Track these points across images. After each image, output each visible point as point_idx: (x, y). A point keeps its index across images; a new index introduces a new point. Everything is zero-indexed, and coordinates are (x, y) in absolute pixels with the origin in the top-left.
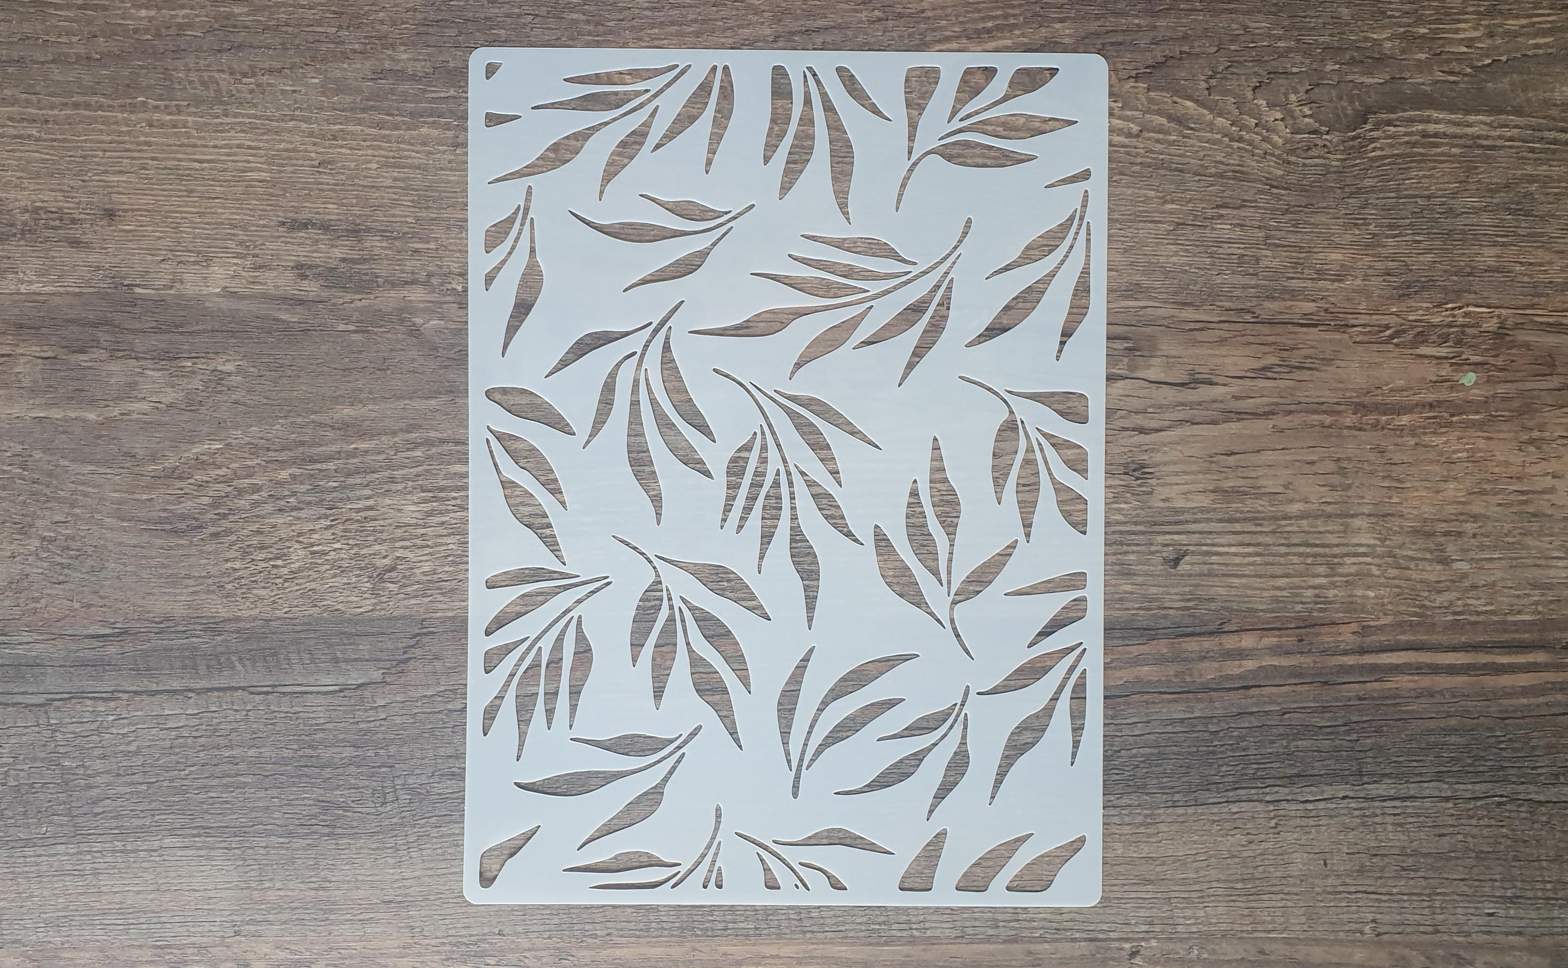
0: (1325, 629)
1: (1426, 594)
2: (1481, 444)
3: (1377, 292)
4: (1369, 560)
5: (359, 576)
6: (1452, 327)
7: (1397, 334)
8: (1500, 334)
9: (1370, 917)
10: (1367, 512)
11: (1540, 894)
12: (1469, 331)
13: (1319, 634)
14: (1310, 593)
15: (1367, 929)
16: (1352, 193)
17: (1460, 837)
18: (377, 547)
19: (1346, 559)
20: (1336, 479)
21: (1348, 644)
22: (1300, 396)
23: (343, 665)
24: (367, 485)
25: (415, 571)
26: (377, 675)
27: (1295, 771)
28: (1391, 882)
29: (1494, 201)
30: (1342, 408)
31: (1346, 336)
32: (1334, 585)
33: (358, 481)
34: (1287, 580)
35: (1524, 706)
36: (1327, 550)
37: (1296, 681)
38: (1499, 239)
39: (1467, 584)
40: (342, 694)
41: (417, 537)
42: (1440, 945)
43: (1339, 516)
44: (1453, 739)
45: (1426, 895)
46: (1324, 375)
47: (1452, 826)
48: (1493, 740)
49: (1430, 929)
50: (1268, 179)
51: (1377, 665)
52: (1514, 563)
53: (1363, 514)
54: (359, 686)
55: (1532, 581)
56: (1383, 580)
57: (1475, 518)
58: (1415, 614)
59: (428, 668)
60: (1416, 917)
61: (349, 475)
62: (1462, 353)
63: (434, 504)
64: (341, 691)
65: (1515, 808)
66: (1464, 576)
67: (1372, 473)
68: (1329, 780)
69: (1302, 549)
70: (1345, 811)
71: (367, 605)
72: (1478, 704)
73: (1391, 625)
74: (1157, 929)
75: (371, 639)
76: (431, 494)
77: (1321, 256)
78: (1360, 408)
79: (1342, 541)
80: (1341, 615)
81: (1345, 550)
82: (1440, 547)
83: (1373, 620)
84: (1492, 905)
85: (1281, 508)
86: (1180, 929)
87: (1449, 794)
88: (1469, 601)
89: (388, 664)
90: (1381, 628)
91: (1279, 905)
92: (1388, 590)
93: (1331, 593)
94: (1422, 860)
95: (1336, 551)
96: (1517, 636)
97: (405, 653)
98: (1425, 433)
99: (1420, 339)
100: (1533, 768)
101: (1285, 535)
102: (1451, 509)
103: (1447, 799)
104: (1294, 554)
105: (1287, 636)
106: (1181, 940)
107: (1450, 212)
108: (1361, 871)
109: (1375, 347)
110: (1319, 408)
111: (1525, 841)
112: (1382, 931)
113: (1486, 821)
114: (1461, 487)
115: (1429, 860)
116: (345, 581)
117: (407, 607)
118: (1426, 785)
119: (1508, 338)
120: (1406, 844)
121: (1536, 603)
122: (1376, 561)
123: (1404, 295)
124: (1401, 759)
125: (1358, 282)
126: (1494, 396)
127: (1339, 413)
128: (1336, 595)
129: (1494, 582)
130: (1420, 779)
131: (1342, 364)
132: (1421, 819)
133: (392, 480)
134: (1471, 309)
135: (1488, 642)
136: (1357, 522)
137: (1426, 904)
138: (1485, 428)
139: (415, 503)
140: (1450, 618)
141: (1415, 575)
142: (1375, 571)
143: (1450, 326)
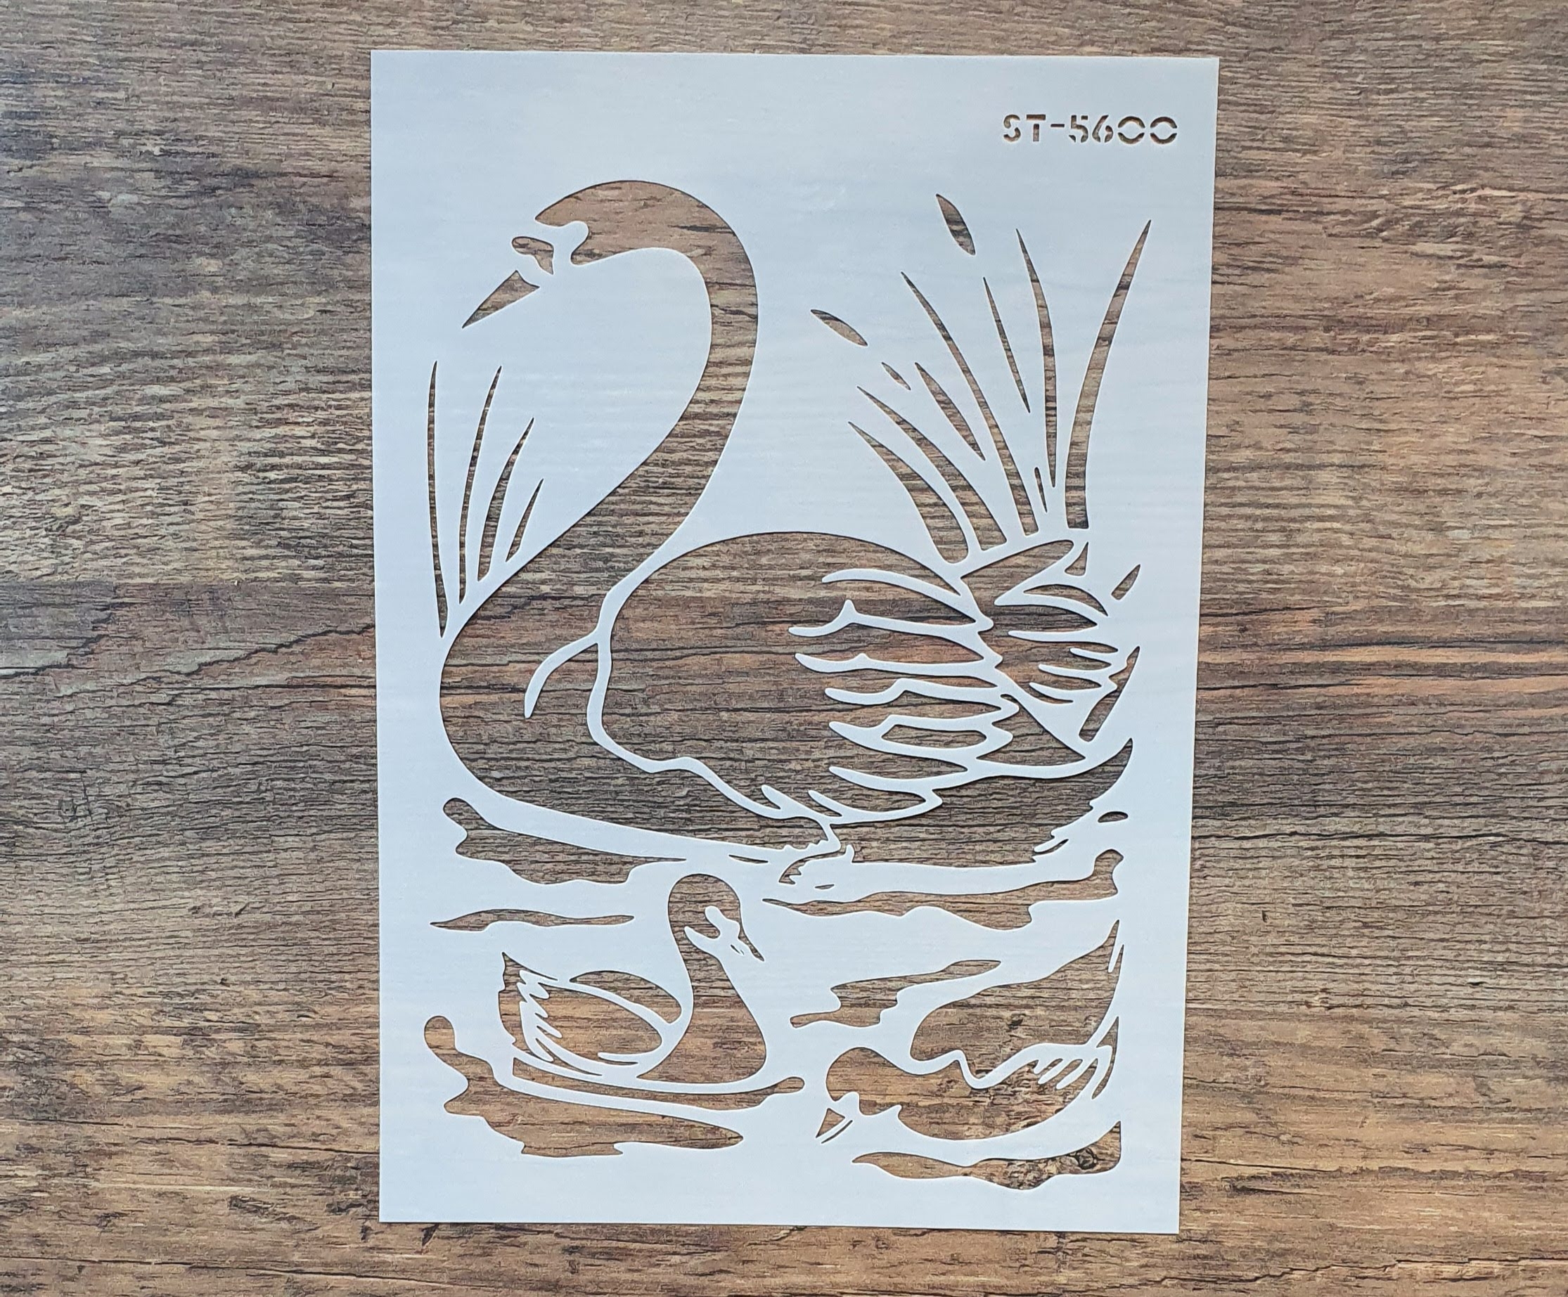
0: (1277, 616)
1: (1411, 571)
2: (1493, 372)
3: (1362, 168)
4: (1336, 525)
5: (32, 528)
6: (1464, 215)
7: (1388, 224)
8: (1525, 225)
9: (1320, 985)
10: (1337, 462)
11: (1539, 959)
12: (1484, 222)
13: (1268, 623)
14: (1260, 567)
15: (1315, 1000)
16: (1334, 32)
17: (1441, 886)
18: (57, 492)
19: (1308, 524)
20: (1298, 419)
21: (1306, 636)
22: (1254, 306)
23: (19, 643)
24: (43, 411)
25: (104, 523)
26: (61, 656)
27: (1231, 798)
28: (1349, 942)
29: (1526, 44)
30: (1308, 323)
31: (1320, 227)
32: (1289, 558)
33: (31, 405)
34: (1230, 551)
35: (1532, 718)
36: (1283, 512)
37: (1236, 683)
38: (1529, 97)
39: (1466, 558)
40: (17, 679)
41: (106, 479)
42: (1410, 1021)
43: (1299, 467)
44: (1439, 761)
45: (1395, 959)
46: (1288, 278)
47: (1430, 872)
48: (1490, 763)
49: (1398, 1001)
50: (1222, 13)
51: (1343, 663)
52: (1529, 532)
53: (1332, 465)
54: (39, 669)
55: (1551, 556)
56: (1356, 552)
57: (1480, 470)
58: (1394, 598)
59: (124, 649)
60: (1381, 987)
61: (19, 398)
62: (1474, 251)
63: (127, 436)
64: (17, 675)
65: (1514, 851)
66: (1463, 549)
67: (1345, 411)
68: (1273, 810)
69: (1248, 511)
70: (1294, 852)
71: (46, 566)
72: (1472, 715)
73: (1363, 611)
74: (1045, 994)
75: (51, 609)
76: (123, 423)
77: (1289, 118)
78: (1332, 324)
79: (1304, 500)
80: (1297, 597)
81: (1307, 512)
82: (1433, 511)
83: (1340, 605)
84: (1478, 973)
85: (1223, 456)
86: (1074, 994)
87: (1429, 831)
88: (1468, 582)
89: (74, 643)
90: (1349, 616)
91: (1203, 967)
92: (1362, 565)
93: (1286, 569)
94: (1391, 915)
95: (1295, 513)
96: (1529, 628)
97: (94, 629)
98: (1420, 358)
99: (1418, 232)
100: (1540, 800)
101: (1227, 492)
102: (1451, 460)
103: (1426, 838)
104: (1241, 517)
105: (1227, 624)
106: (1076, 1008)
107: (1467, 60)
108: (1310, 928)
109: (1357, 242)
110: (1279, 322)
111: (1525, 893)
112: (1335, 1002)
113: (1475, 867)
114: (1464, 430)
115: (1401, 915)
116: (17, 534)
117: (96, 570)
118: (1400, 819)
119: (1534, 233)
120: (1369, 894)
121: (1557, 585)
122: (1348, 527)
123: (1397, 172)
124: (1370, 785)
125: (1338, 153)
126: (1512, 310)
127: (1305, 328)
128: (1292, 572)
129: (1502, 560)
130: (1392, 811)
131: (1312, 265)
132: (1392, 863)
133: (74, 404)
134: (1488, 192)
135: (1489, 637)
136: (1324, 476)
137: (1393, 970)
138: (1499, 352)
139: (102, 435)
140: (1444, 603)
141: (1396, 546)
142: (1346, 541)
143: (1459, 213)
